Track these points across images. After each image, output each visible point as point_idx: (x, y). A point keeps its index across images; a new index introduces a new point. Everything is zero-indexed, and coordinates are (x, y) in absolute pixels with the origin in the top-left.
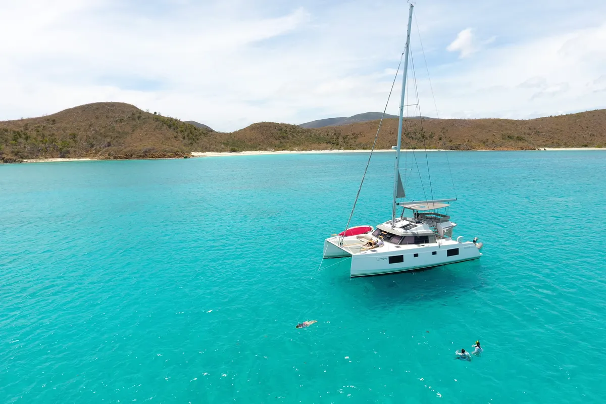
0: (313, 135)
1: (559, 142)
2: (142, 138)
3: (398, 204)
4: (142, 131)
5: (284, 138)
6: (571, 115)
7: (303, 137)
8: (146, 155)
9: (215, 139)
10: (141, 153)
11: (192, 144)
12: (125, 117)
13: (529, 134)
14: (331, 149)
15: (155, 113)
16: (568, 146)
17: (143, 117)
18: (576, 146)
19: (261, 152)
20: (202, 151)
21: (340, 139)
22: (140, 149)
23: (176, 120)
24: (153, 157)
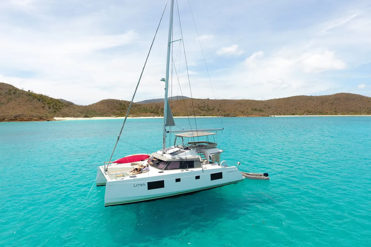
0: (142, 108)
1: (281, 113)
2: (14, 107)
3: (168, 132)
4: (16, 102)
5: (123, 109)
6: (285, 98)
7: (136, 109)
8: (16, 119)
9: (74, 110)
10: (12, 118)
11: (55, 112)
12: (3, 92)
13: (265, 108)
14: (153, 116)
15: (29, 91)
16: (285, 115)
17: (18, 93)
18: (289, 115)
19: (106, 117)
20: (63, 117)
21: (160, 110)
22: (11, 114)
23: (45, 96)
24: (21, 121)
